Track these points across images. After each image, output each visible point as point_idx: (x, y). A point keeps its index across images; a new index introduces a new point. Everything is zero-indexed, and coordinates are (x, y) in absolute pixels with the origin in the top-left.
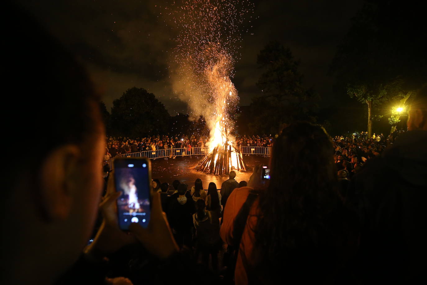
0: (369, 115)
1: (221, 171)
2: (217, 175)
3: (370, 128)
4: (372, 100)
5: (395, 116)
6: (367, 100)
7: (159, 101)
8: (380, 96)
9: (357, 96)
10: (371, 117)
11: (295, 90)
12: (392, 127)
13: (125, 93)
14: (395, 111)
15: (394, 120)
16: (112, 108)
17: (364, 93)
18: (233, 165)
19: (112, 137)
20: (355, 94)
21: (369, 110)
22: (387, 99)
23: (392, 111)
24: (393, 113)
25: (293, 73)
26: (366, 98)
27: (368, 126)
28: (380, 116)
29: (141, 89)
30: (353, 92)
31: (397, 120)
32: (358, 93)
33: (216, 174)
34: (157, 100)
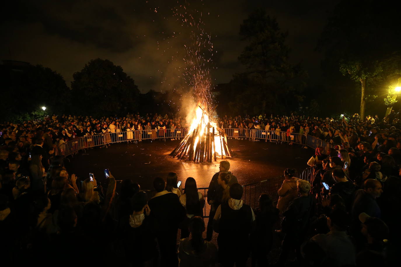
0: (363, 95)
1: (202, 158)
2: (198, 163)
3: (362, 109)
4: (367, 78)
5: (392, 96)
6: (361, 78)
7: (127, 76)
8: (375, 74)
9: (350, 73)
10: (365, 96)
11: (281, 66)
12: (388, 108)
13: (88, 65)
14: (392, 90)
15: (390, 100)
16: (72, 82)
17: (357, 70)
18: (216, 151)
19: (72, 116)
20: (348, 71)
21: (363, 89)
22: (382, 78)
23: (389, 90)
24: (389, 92)
25: (280, 46)
26: (360, 76)
27: (361, 107)
28: (374, 96)
29: (106, 60)
30: (347, 69)
31: (393, 100)
32: (351, 69)
33: (196, 161)
34: (125, 74)
